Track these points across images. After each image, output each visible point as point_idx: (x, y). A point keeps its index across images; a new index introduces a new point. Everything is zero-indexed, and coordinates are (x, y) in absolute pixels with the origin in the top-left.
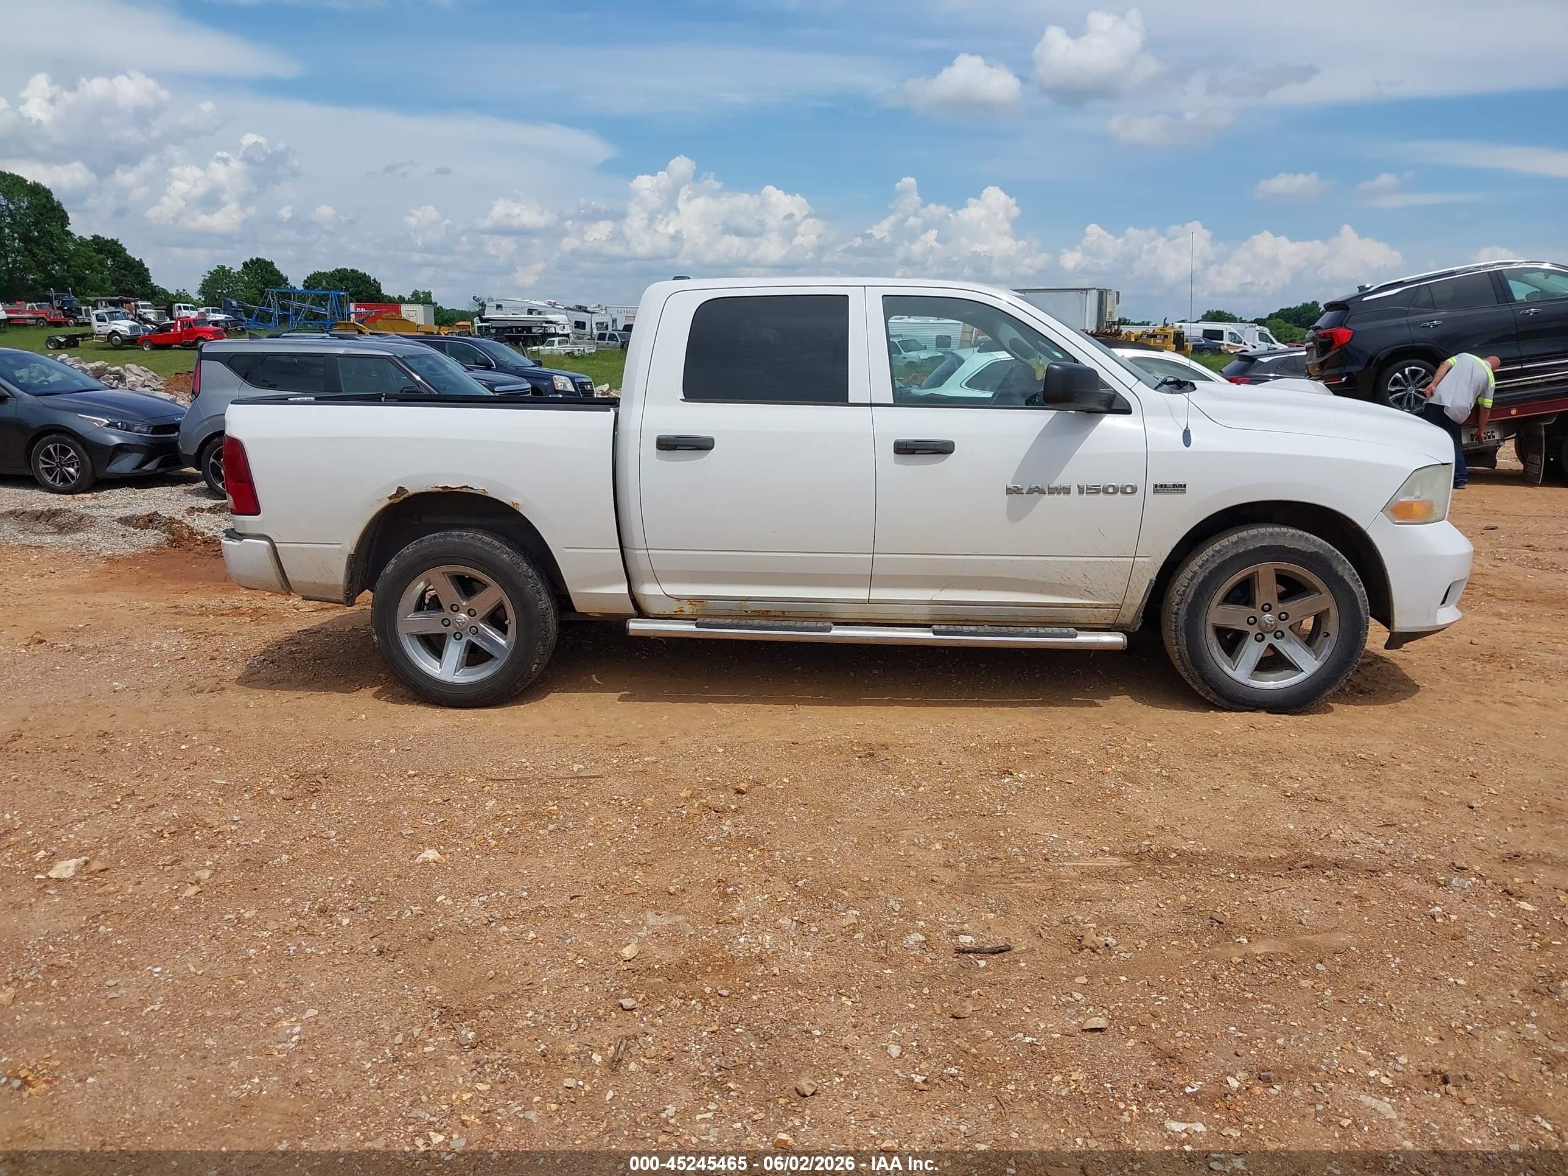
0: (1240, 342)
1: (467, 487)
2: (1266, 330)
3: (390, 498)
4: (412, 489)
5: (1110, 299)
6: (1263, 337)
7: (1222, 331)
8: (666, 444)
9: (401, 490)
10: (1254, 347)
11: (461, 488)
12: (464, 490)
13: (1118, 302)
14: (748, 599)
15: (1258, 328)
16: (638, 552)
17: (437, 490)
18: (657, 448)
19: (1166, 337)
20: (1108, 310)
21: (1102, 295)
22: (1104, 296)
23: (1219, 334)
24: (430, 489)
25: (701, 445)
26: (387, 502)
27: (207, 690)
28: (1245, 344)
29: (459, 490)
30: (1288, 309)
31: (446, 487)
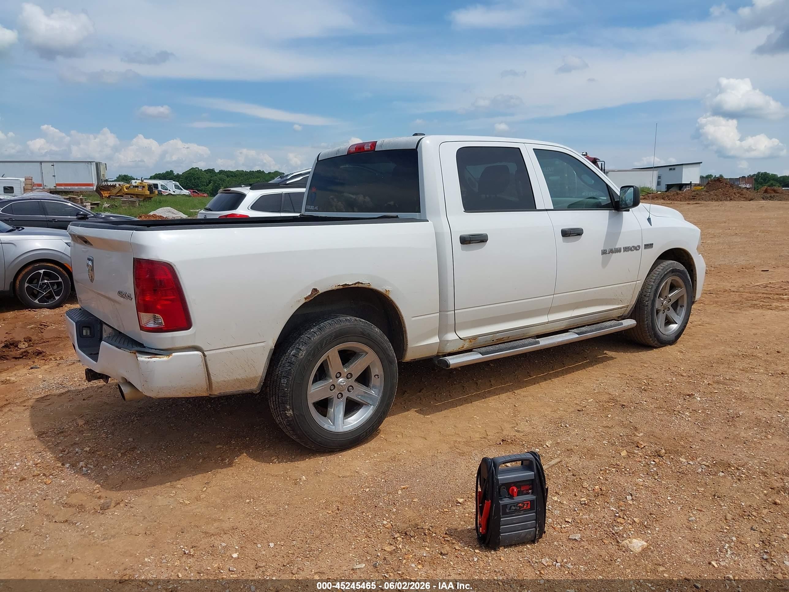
0: (167, 190)
1: (359, 283)
2: (178, 183)
3: (306, 299)
4: (321, 290)
5: (102, 168)
6: (177, 187)
7: (157, 184)
8: (465, 240)
9: (315, 290)
10: (174, 192)
11: (355, 284)
12: (357, 285)
13: (106, 170)
14: (498, 332)
15: (174, 182)
16: (449, 313)
17: (339, 287)
18: (461, 243)
19: (144, 187)
20: (102, 173)
21: (98, 165)
22: (99, 166)
23: (156, 186)
24: (334, 288)
25: (481, 239)
26: (303, 301)
27: (113, 504)
28: (170, 190)
29: (354, 286)
30: (159, 174)
31: (346, 285)
